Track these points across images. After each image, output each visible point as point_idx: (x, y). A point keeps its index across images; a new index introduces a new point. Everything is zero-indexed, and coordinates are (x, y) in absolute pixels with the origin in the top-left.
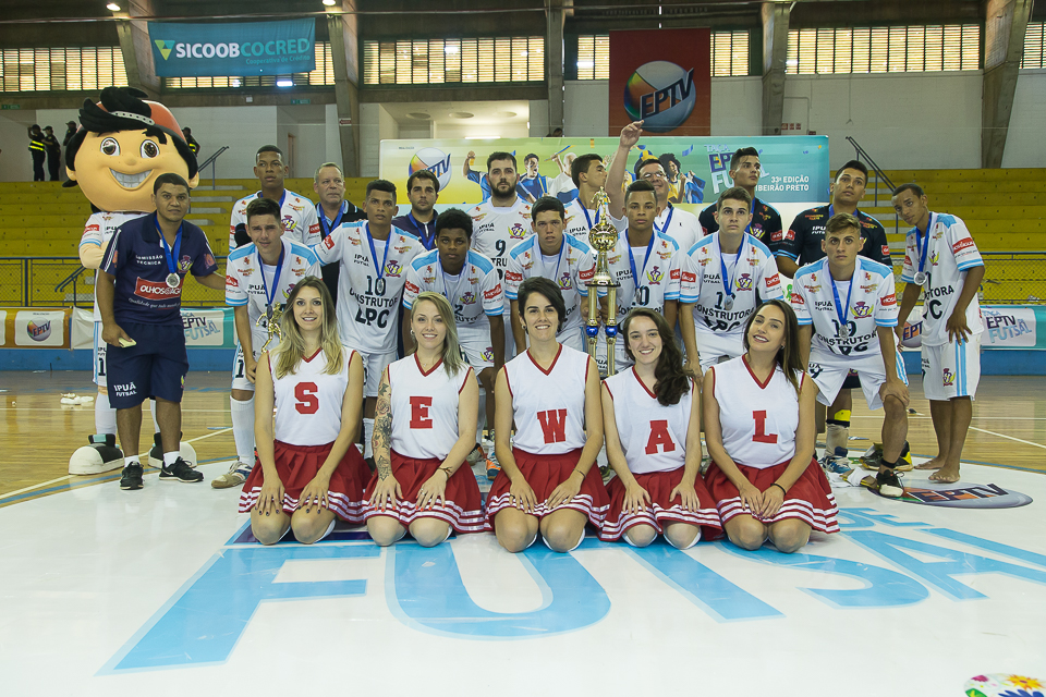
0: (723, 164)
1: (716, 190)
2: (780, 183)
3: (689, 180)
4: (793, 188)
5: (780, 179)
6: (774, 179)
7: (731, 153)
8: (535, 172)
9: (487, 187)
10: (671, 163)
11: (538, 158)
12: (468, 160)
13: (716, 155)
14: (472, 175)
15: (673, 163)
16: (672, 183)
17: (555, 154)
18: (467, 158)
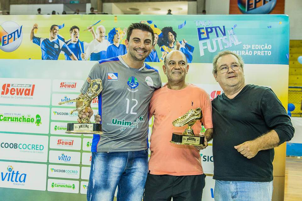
0: (208, 35)
1: (202, 53)
2: (249, 50)
3: (183, 46)
4: (260, 53)
5: (250, 46)
6: (245, 47)
7: (213, 27)
8: (76, 38)
9: (45, 49)
10: (170, 34)
11: (79, 29)
12: (33, 30)
13: (203, 28)
14: (36, 40)
15: (172, 34)
16: (171, 48)
17: (91, 26)
18: (33, 28)
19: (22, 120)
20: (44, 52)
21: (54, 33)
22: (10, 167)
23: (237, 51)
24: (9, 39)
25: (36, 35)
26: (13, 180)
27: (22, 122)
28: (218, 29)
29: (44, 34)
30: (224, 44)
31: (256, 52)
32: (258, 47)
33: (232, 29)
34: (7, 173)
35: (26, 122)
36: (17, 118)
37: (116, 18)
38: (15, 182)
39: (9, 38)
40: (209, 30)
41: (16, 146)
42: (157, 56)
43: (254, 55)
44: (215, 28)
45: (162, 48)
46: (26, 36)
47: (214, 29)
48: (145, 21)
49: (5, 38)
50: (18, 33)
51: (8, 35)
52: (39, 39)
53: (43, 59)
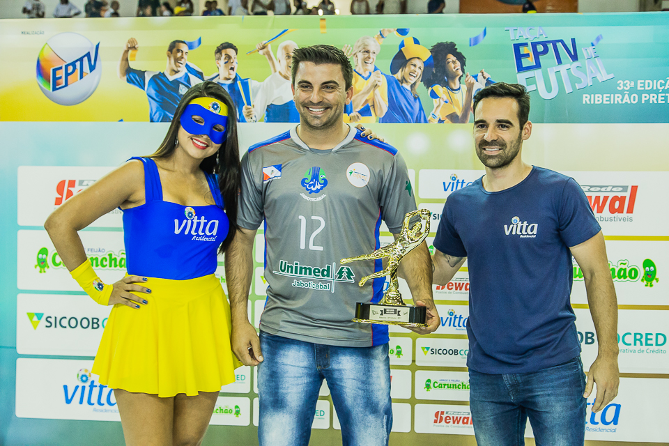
0: (537, 59)
2: (632, 91)
3: (480, 85)
4: (654, 99)
5: (633, 83)
6: (621, 85)
7: (549, 42)
8: (231, 71)
9: (157, 96)
10: (451, 58)
11: (236, 50)
12: (127, 52)
13: (526, 44)
14: (134, 76)
15: (454, 59)
16: (453, 90)
17: (264, 42)
18: (126, 49)
19: (108, 263)
20: (155, 105)
21: (177, 60)
22: (83, 373)
23: (605, 95)
24: (67, 75)
25: (133, 65)
26: (92, 402)
27: (108, 267)
28: (559, 45)
29: (153, 63)
30: (574, 81)
31: (647, 95)
32: (650, 84)
33: (593, 45)
34: (77, 387)
35: (118, 267)
36: (97, 259)
37: (323, 22)
38: (96, 406)
39: (69, 72)
40: (540, 48)
41: (97, 323)
42: (421, 109)
43: (643, 102)
44: (554, 43)
45: (432, 91)
46: (110, 67)
47: (550, 46)
48: (392, 29)
49: (58, 72)
50: (89, 60)
51: (67, 67)
52: (141, 74)
53: (152, 121)
